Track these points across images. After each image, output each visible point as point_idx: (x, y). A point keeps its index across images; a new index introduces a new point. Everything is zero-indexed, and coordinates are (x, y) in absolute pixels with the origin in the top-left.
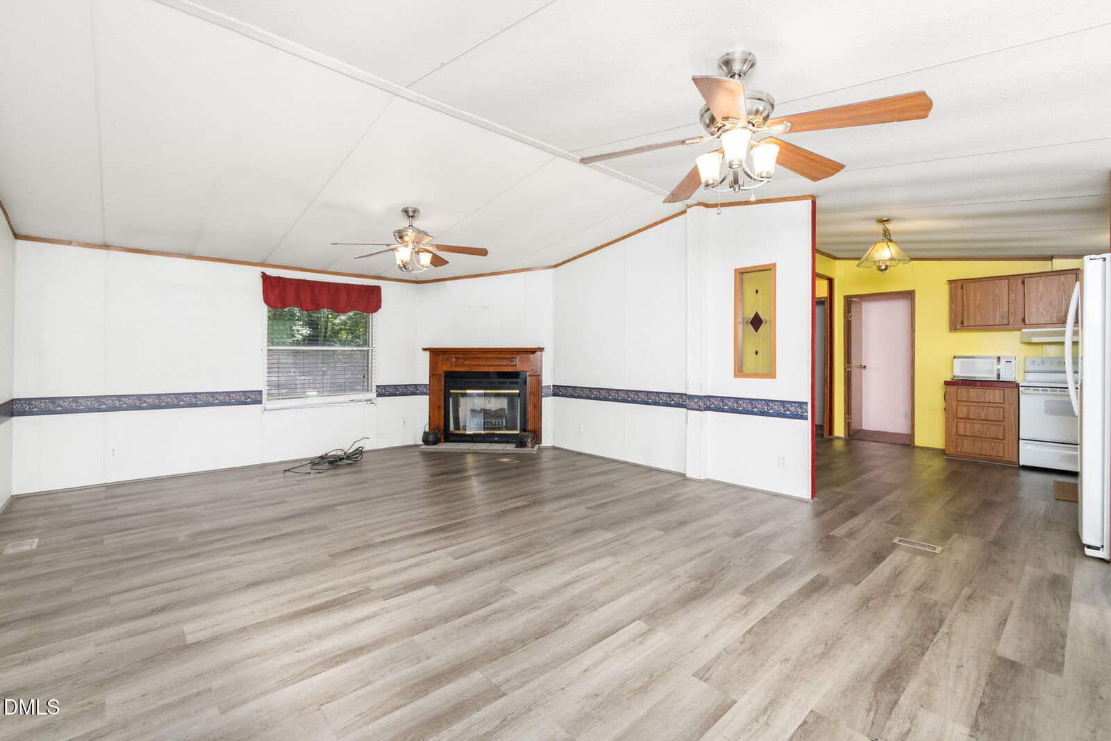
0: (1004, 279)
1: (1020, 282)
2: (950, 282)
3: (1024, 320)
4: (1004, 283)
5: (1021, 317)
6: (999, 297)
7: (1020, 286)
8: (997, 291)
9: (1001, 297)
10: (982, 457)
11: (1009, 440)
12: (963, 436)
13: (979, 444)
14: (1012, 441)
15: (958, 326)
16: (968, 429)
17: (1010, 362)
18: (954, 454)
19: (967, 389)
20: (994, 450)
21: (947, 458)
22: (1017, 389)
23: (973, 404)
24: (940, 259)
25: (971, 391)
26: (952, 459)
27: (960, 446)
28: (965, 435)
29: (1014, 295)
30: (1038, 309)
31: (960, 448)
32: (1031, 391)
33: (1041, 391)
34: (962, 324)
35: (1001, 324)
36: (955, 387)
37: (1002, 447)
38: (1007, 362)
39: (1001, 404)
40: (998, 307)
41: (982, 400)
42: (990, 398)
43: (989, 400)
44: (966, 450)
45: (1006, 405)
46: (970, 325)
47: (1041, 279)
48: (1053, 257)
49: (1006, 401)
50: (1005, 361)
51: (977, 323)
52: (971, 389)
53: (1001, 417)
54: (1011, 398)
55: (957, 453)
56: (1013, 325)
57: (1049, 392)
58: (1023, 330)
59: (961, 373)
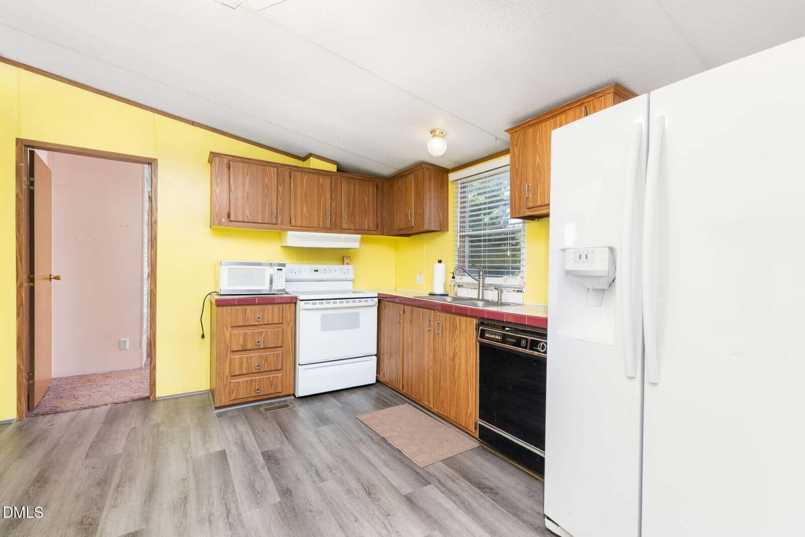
1: (287, 173)
3: (290, 221)
4: (273, 171)
5: (287, 216)
6: (268, 189)
7: (288, 178)
8: (267, 180)
10: (260, 398)
11: (286, 370)
12: (238, 375)
13: (257, 382)
14: (289, 370)
15: (223, 220)
16: (245, 364)
17: (281, 270)
18: (227, 404)
19: (244, 308)
20: (272, 386)
21: (219, 413)
22: (294, 304)
23: (250, 328)
24: (193, 123)
25: (248, 311)
26: (226, 412)
27: (235, 391)
28: (241, 373)
29: (282, 188)
30: (302, 211)
31: (234, 394)
32: (310, 305)
33: (318, 305)
34: (229, 217)
35: (270, 222)
36: (229, 308)
37: (280, 381)
38: (278, 270)
39: (280, 325)
40: (267, 201)
41: (261, 323)
42: (268, 318)
43: (268, 322)
44: (243, 394)
45: (284, 326)
46: (237, 220)
47: (305, 175)
48: (311, 155)
49: (284, 320)
50: (276, 269)
51: (246, 218)
52: (248, 308)
53: (280, 341)
54: (289, 316)
55: (231, 403)
56: (281, 224)
57: (325, 305)
58: (289, 232)
59: (229, 285)
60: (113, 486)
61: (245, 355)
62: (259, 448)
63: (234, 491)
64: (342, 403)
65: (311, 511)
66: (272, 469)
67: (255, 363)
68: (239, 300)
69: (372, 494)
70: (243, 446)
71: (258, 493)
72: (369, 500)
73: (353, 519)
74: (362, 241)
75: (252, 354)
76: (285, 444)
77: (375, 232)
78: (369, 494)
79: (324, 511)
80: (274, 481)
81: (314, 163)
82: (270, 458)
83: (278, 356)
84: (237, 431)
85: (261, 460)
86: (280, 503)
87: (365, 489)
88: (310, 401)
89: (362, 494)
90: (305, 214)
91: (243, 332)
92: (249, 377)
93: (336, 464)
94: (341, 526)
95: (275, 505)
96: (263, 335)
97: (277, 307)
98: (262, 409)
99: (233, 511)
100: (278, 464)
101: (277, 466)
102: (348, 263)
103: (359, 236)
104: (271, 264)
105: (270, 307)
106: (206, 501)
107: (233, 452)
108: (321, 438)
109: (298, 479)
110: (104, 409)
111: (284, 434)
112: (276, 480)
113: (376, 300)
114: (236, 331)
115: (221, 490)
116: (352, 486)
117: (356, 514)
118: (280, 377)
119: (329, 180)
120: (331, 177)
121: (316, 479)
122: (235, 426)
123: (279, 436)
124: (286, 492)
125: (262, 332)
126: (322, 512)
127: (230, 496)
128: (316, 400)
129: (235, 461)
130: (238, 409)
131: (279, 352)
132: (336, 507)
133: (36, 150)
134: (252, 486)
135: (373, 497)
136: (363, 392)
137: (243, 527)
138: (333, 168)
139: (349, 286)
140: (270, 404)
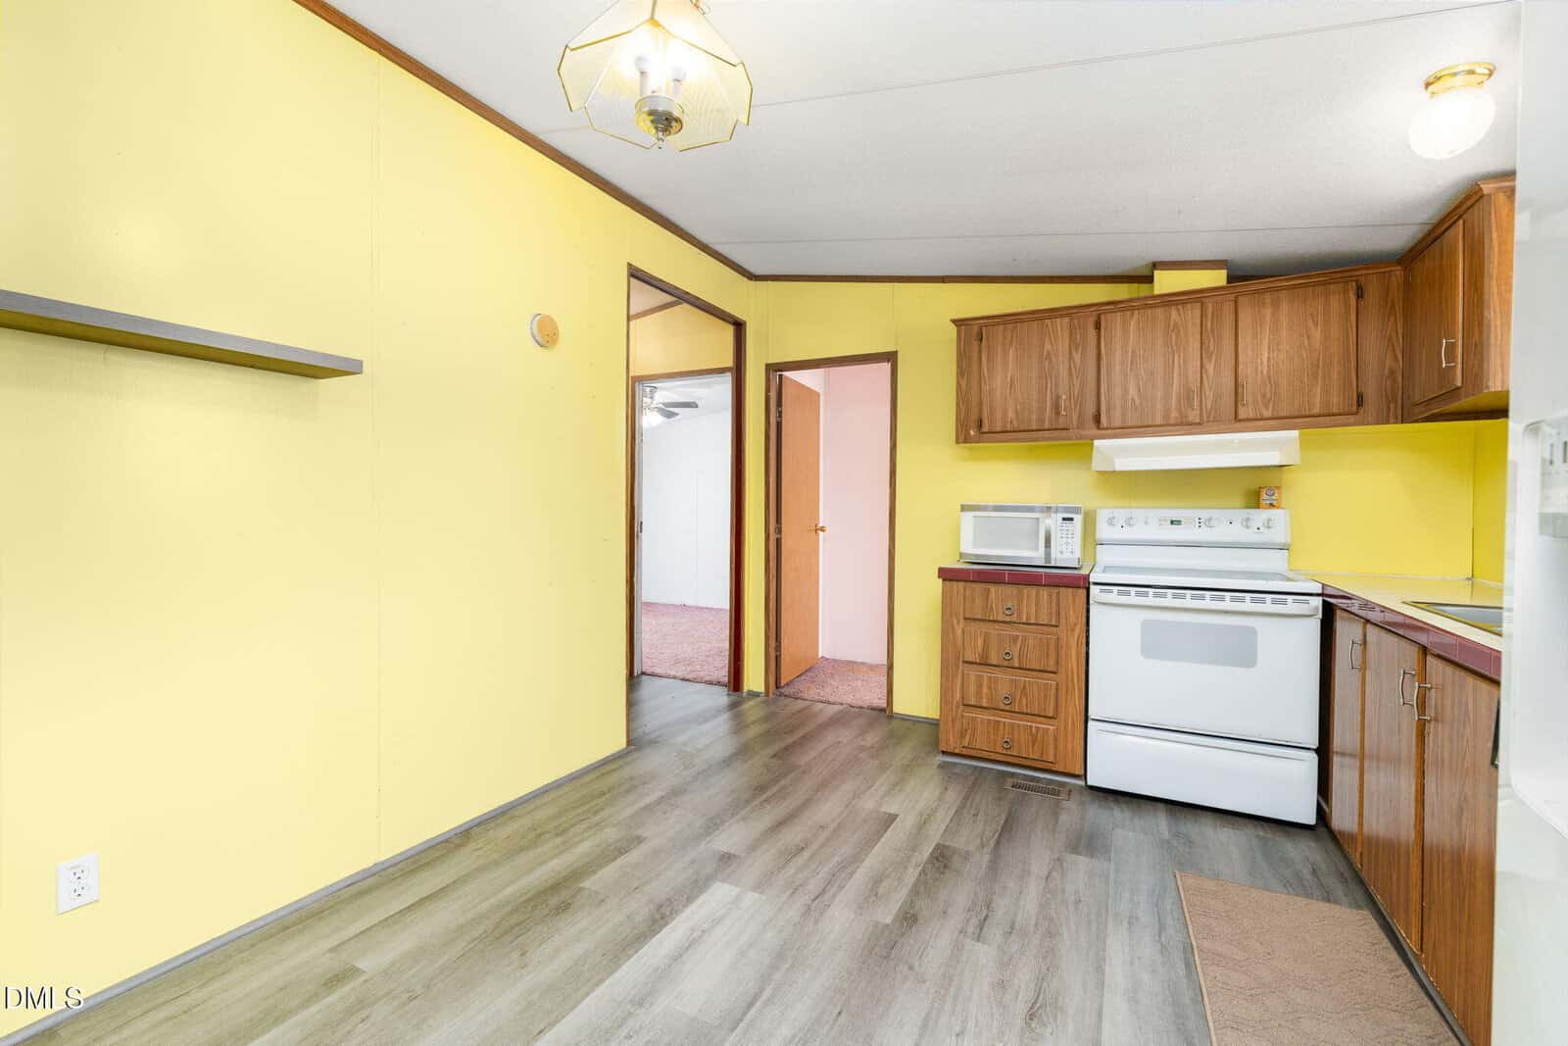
0: (1061, 316)
1: (1091, 321)
2: (957, 322)
3: (1097, 419)
4: (1062, 324)
5: (1091, 410)
6: (1050, 361)
7: (1092, 332)
8: (1048, 346)
9: (1054, 359)
10: (1009, 759)
11: (1066, 720)
12: (973, 706)
13: (1007, 728)
14: (1073, 723)
15: (972, 433)
16: (985, 690)
17: (1072, 519)
18: (957, 751)
19: (985, 589)
20: (1037, 744)
21: (945, 762)
22: (1085, 591)
23: (997, 626)
24: (943, 279)
25: (992, 595)
26: (955, 764)
27: (969, 731)
28: (978, 704)
29: (1079, 356)
30: (1126, 391)
31: (968, 737)
32: (1113, 595)
33: (1133, 597)
34: (980, 426)
35: (1054, 427)
36: (961, 584)
37: (1052, 738)
38: (1064, 519)
39: (1053, 629)
40: (1049, 385)
41: (1014, 618)
42: (1029, 611)
43: (1028, 618)
44: (981, 743)
45: (1062, 632)
46: (994, 430)
47: (1132, 315)
48: (1155, 266)
49: (1063, 621)
50: (1060, 520)
51: (1009, 425)
52: (993, 589)
53: (1052, 661)
54: (1074, 615)
55: (965, 751)
56: (1078, 428)
57: (1151, 598)
58: (1096, 443)
59: (975, 545)
60: (764, 797)
61: (986, 674)
62: (942, 836)
63: (853, 873)
64: (1177, 835)
65: (911, 968)
66: (926, 875)
67: (1003, 690)
68: (980, 572)
69: (1036, 1020)
70: (925, 823)
71: (876, 895)
72: (1019, 1022)
73: (958, 1029)
74: (1304, 444)
75: (999, 675)
76: (985, 850)
77: (1352, 419)
78: (1031, 1015)
79: (927, 984)
80: (911, 891)
81: (1166, 282)
82: (942, 859)
83: (1046, 687)
84: (940, 799)
85: (927, 851)
86: (887, 926)
87: (1035, 1003)
88: (1112, 804)
89: (1021, 1008)
90: (1133, 399)
91: (983, 630)
92: (994, 715)
93: (1032, 929)
94: (926, 1020)
95: (877, 924)
96: (1019, 642)
97: (1045, 593)
98: (1010, 781)
99: (827, 897)
100: (943, 873)
101: (937, 875)
102: (1271, 504)
103: (1295, 433)
104: (1049, 508)
105: (1033, 591)
106: (814, 867)
107: (906, 823)
108: (1054, 874)
109: (945, 912)
110: (837, 708)
111: (1000, 835)
112: (915, 891)
113: (1317, 602)
114: (973, 627)
115: (842, 862)
116: (1016, 981)
117: (971, 1024)
118: (1051, 733)
119: (1198, 313)
120: (1202, 303)
121: (971, 929)
122: (946, 789)
123: (988, 833)
124: (909, 918)
125: (1018, 636)
126: (924, 982)
127: (843, 875)
128: (1124, 806)
129: (894, 836)
130: (976, 767)
131: (1050, 681)
132: (952, 990)
133: (786, 374)
134: (877, 881)
135: (1033, 1025)
136: (1261, 834)
137: (816, 922)
138: (1217, 278)
139: (1275, 561)
140: (1033, 779)
